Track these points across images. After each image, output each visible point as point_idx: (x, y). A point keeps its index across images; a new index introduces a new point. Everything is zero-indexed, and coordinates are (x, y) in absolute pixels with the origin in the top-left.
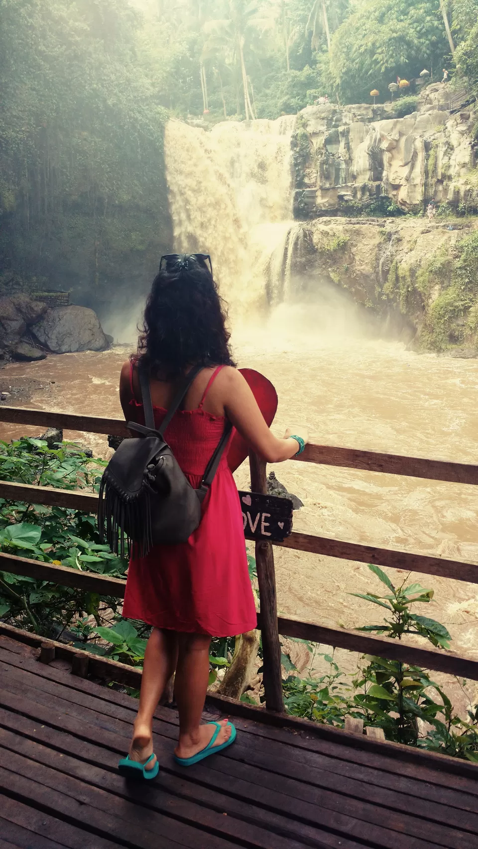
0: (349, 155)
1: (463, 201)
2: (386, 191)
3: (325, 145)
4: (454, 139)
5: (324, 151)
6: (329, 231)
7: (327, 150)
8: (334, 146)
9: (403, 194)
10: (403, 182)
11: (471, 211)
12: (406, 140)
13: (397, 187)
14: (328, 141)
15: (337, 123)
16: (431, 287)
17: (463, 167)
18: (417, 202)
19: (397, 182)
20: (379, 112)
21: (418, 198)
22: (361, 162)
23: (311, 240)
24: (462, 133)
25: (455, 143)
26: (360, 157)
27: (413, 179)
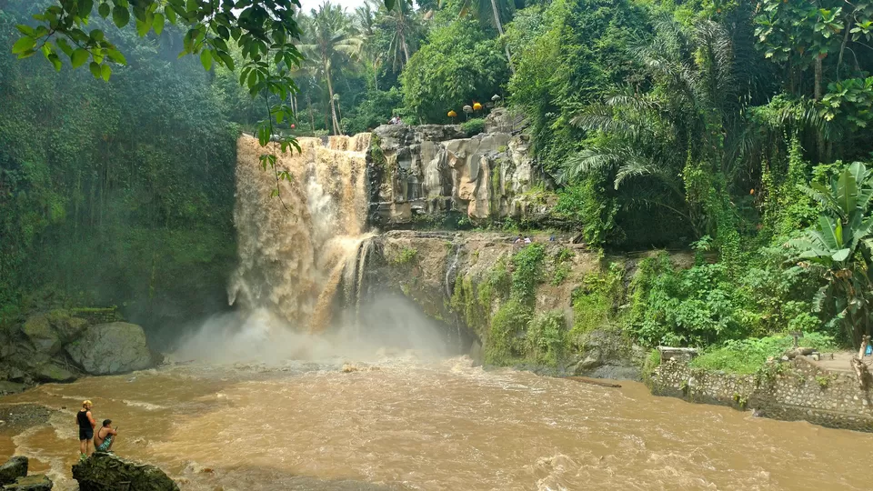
0: (421, 171)
1: (525, 216)
2: (456, 205)
3: (398, 161)
4: (515, 157)
5: (397, 167)
6: (398, 244)
7: (400, 167)
8: (406, 163)
9: (472, 209)
10: (471, 197)
11: (532, 225)
12: (472, 159)
13: (466, 202)
14: (401, 158)
15: (410, 141)
16: (492, 301)
17: (525, 184)
18: (486, 217)
19: (466, 197)
20: (449, 132)
21: (486, 213)
22: (432, 177)
23: (382, 253)
24: (522, 153)
25: (516, 162)
26: (431, 173)
27: (481, 195)
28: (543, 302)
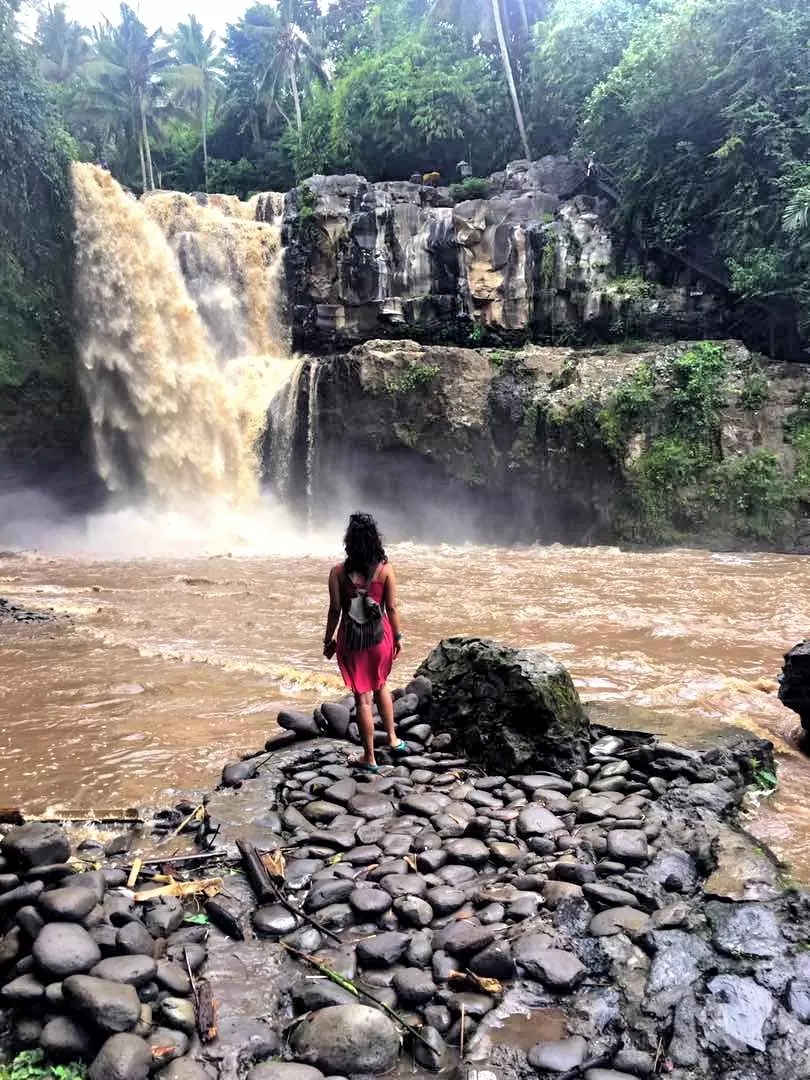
0: (394, 254)
1: (619, 318)
2: (466, 309)
3: (352, 234)
4: (579, 229)
5: (350, 244)
6: (394, 360)
7: (356, 243)
8: (369, 238)
9: (496, 312)
10: (493, 295)
11: (634, 332)
12: (498, 231)
13: (483, 304)
14: (358, 229)
15: (369, 205)
16: (629, 438)
17: (601, 272)
18: (521, 327)
19: (485, 294)
20: (430, 198)
21: (522, 320)
22: (416, 264)
23: (357, 378)
24: (590, 224)
25: (580, 237)
26: (414, 257)
27: (514, 291)
28: (734, 439)
